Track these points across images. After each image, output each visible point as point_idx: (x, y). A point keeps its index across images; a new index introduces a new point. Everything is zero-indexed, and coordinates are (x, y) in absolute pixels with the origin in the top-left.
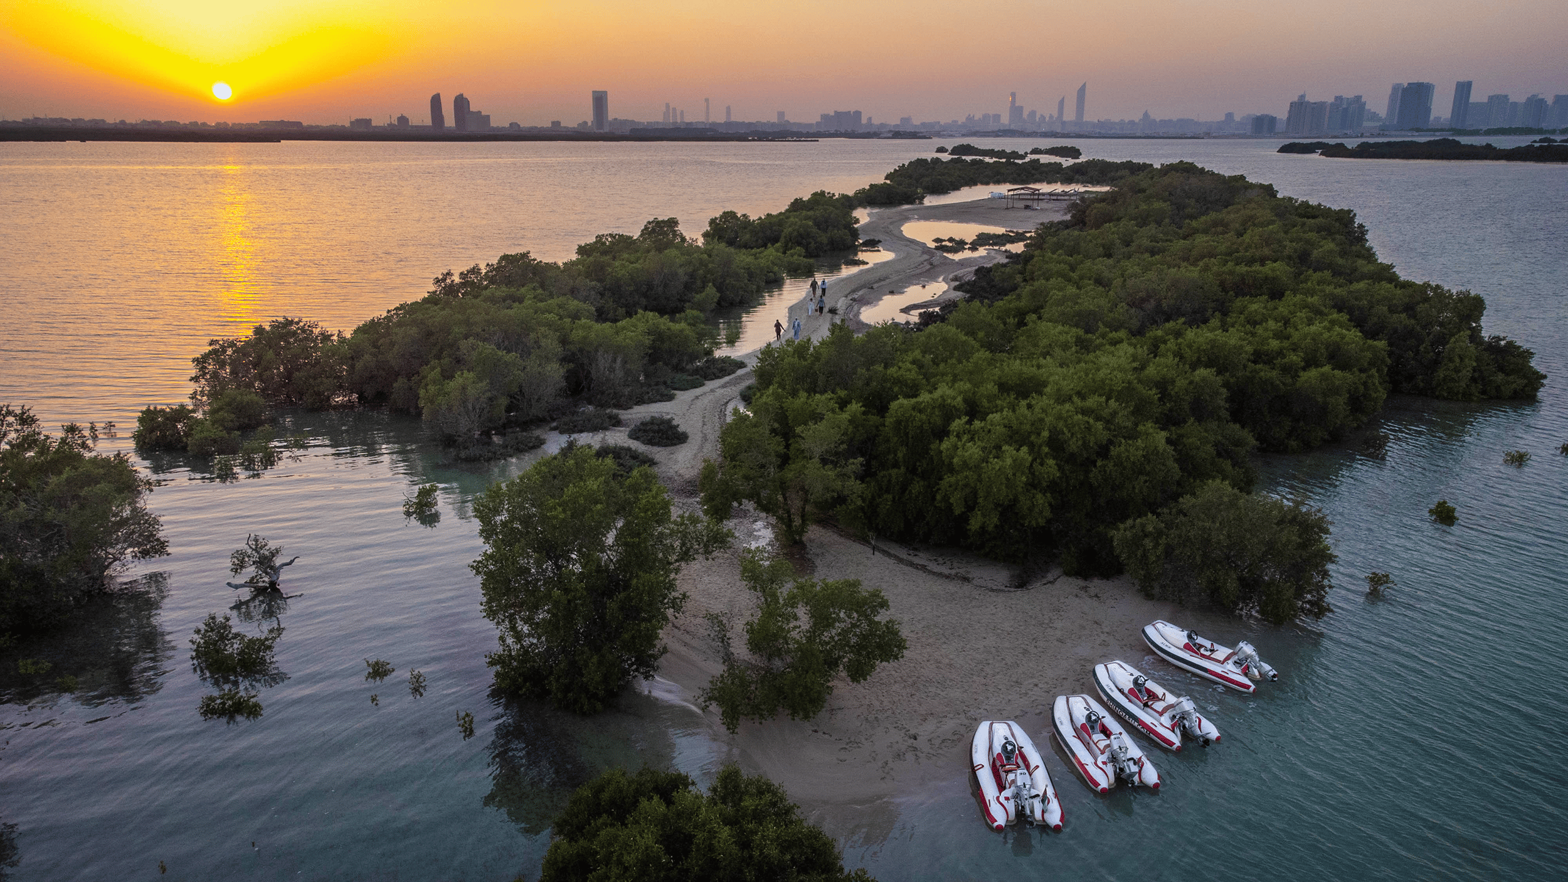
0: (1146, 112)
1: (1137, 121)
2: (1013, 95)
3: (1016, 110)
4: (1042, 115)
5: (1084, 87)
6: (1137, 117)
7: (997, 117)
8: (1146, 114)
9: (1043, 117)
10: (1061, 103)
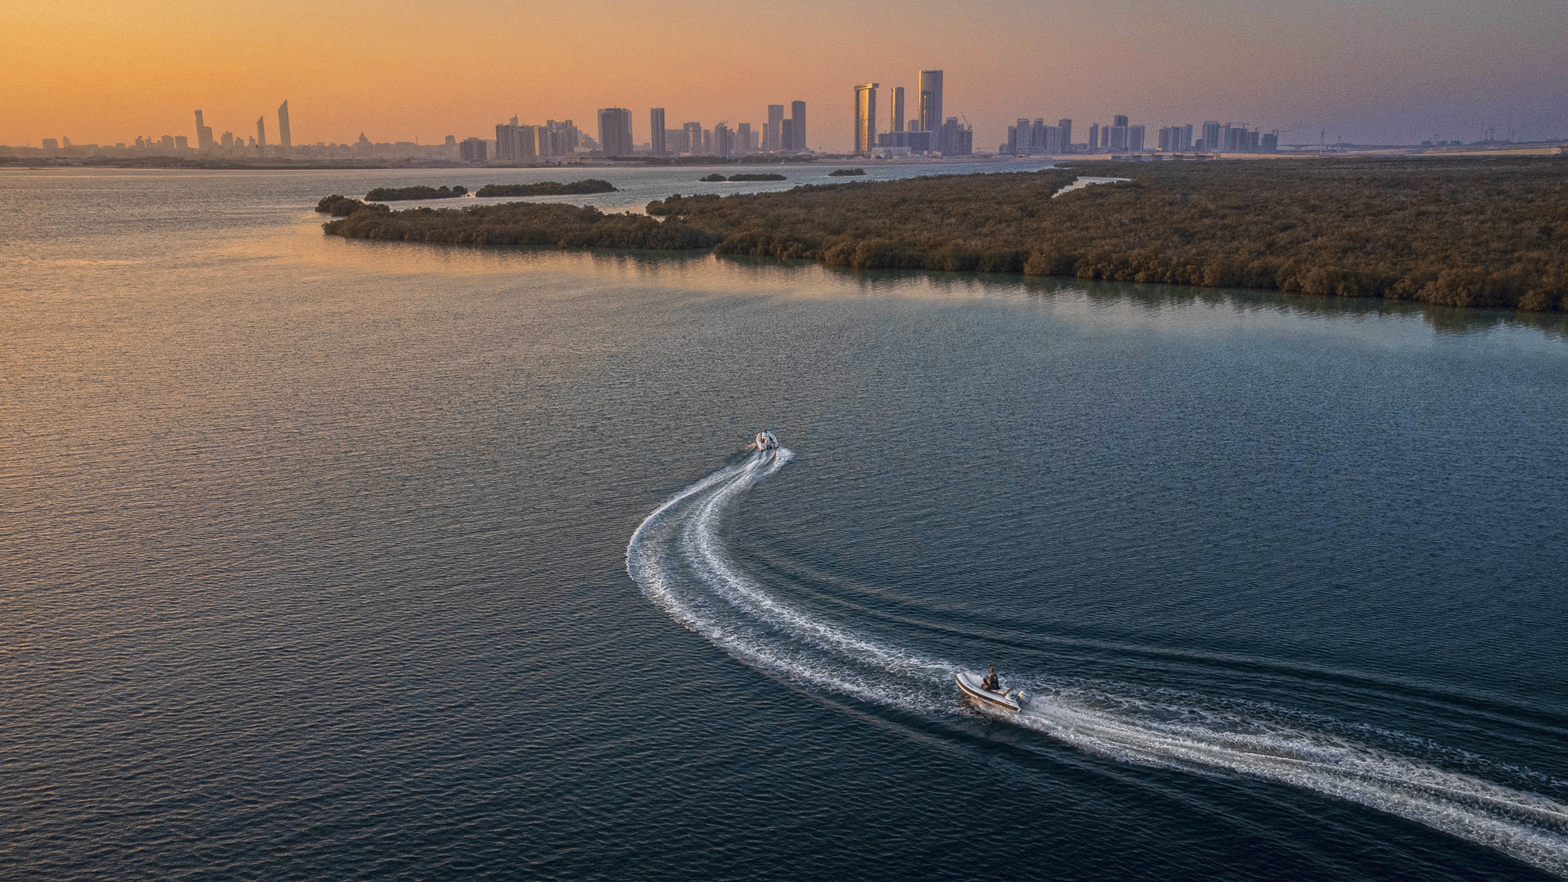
0: (362, 134)
1: (350, 145)
2: (199, 113)
3: (205, 133)
4: (238, 139)
5: (285, 105)
6: (352, 140)
7: (182, 140)
8: (362, 137)
9: (240, 140)
10: (260, 123)
